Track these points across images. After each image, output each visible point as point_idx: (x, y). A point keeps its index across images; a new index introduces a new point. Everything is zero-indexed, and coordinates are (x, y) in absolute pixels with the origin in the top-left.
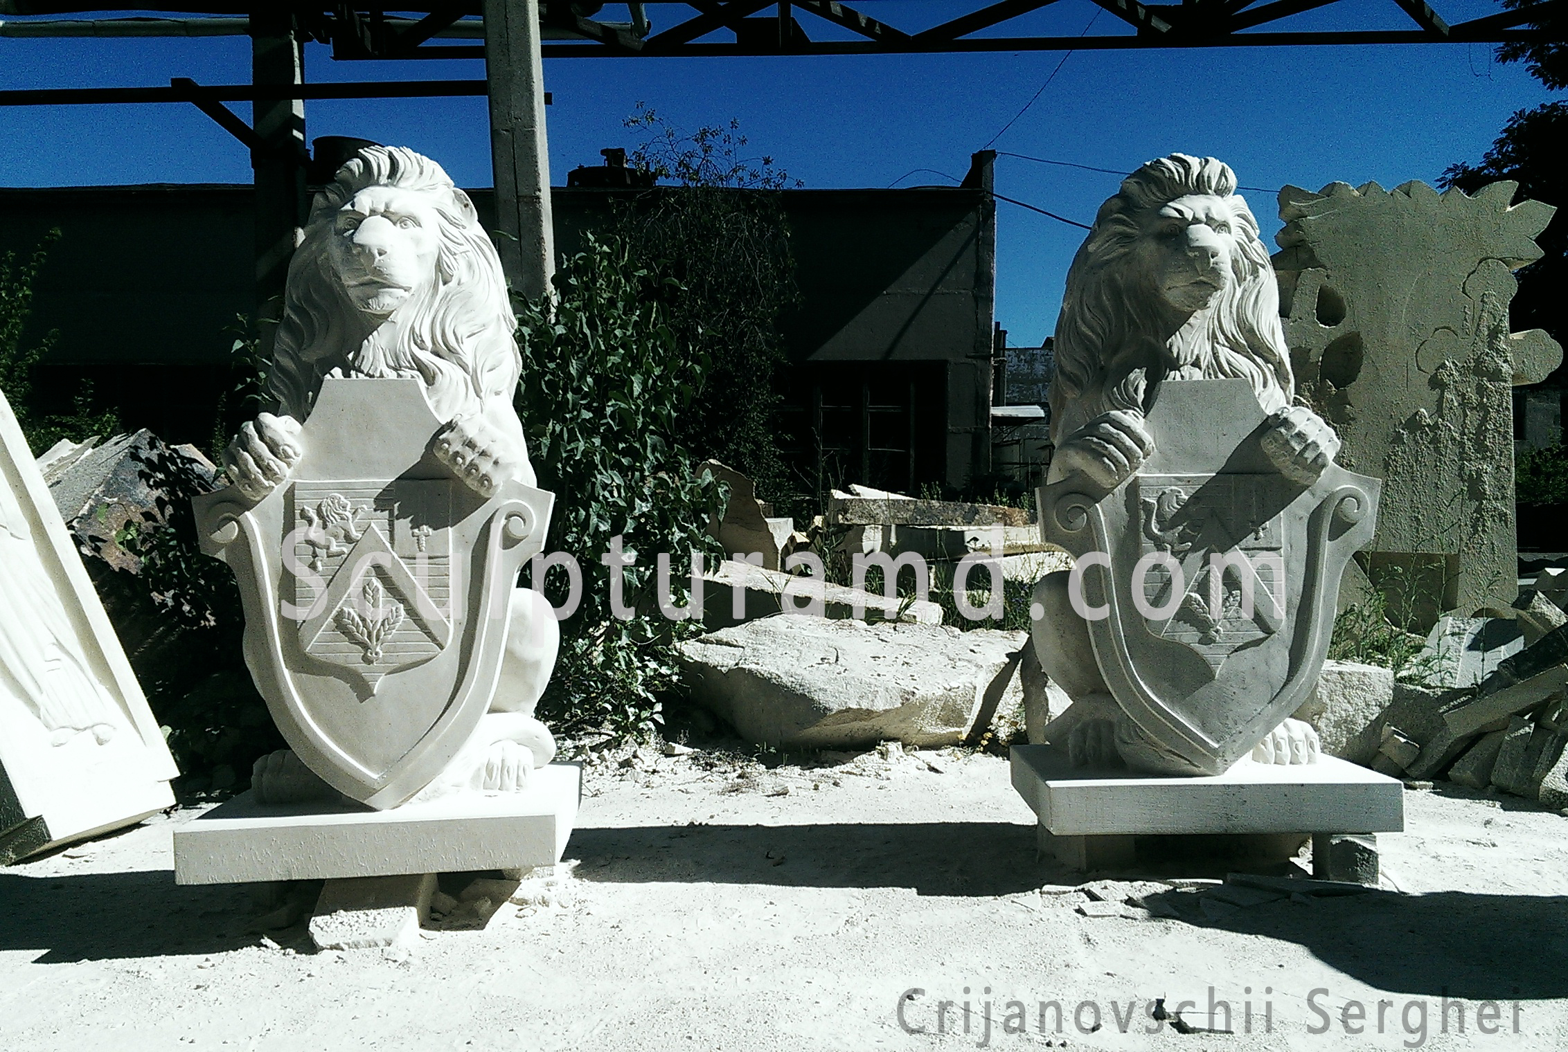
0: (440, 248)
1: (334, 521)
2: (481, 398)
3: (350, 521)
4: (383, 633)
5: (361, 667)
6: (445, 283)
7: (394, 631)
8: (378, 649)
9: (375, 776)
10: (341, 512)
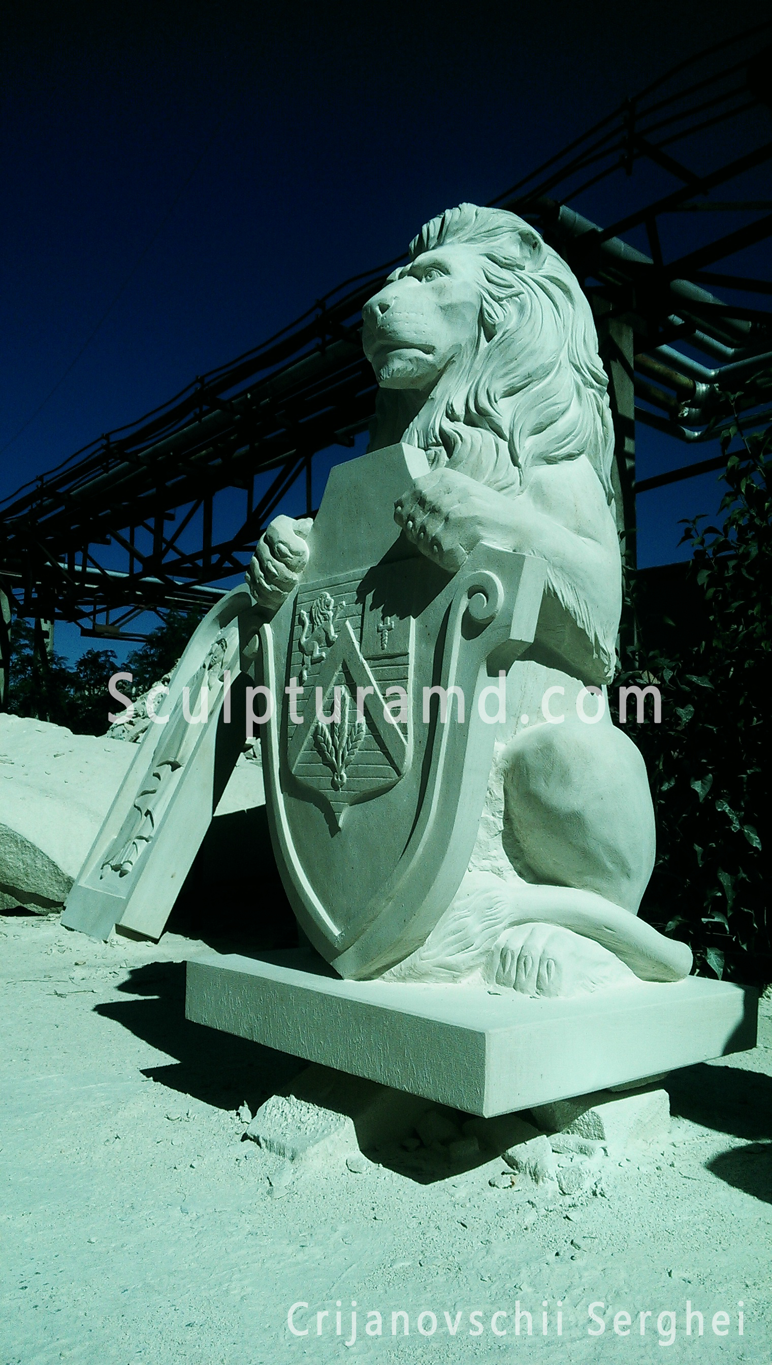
0: (482, 298)
1: (319, 623)
2: (519, 467)
3: (331, 622)
4: (347, 752)
5: (329, 793)
6: (489, 338)
7: (356, 751)
8: (343, 773)
9: (336, 932)
10: (325, 611)
